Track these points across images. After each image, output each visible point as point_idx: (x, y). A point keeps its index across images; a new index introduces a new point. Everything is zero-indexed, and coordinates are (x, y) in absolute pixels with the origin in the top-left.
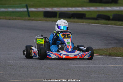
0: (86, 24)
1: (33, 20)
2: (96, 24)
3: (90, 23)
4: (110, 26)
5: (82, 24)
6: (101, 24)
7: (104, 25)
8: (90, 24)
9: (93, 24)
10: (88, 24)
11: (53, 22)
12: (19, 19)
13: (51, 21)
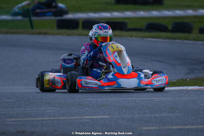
0: (137, 39)
1: (46, 34)
2: (155, 38)
3: (143, 37)
4: (178, 41)
5: (130, 38)
6: (163, 39)
7: (167, 40)
8: (145, 39)
9: (149, 39)
10: (140, 39)
11: (82, 37)
12: (22, 33)
13: (78, 35)
